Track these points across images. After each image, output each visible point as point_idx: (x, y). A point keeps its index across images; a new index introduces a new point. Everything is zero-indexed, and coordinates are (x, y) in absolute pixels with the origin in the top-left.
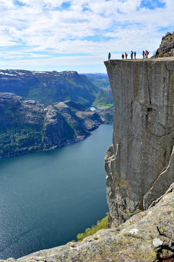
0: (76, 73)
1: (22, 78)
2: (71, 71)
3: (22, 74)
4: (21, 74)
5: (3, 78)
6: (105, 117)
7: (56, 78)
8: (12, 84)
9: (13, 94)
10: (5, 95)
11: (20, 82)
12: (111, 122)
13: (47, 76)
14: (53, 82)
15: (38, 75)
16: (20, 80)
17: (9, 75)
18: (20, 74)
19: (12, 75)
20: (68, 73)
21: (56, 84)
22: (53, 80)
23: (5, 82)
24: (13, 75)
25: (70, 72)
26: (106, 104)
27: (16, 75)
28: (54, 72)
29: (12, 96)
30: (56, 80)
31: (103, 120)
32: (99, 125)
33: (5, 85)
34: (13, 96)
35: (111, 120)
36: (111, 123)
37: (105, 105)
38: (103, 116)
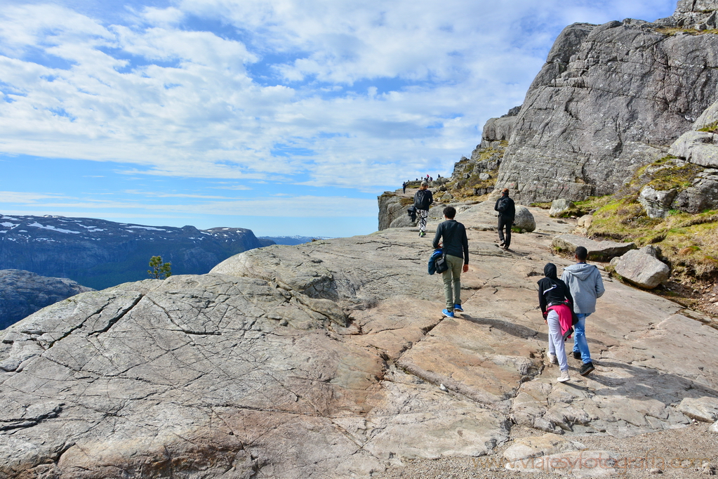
0: (250, 233)
1: (96, 242)
2: (236, 229)
3: (95, 230)
4: (93, 229)
5: (39, 240)
7: (193, 246)
8: (63, 257)
9: (73, 282)
10: (51, 284)
11: (88, 253)
13: (168, 238)
14: (184, 254)
15: (143, 236)
16: (88, 245)
17: (59, 230)
18: (92, 229)
19: (67, 231)
20: (226, 232)
21: (194, 260)
22: (185, 250)
23: (43, 248)
24: (70, 231)
25: (233, 231)
27: (78, 232)
28: (190, 230)
29: (71, 286)
30: (193, 251)
33: (42, 257)
34: (73, 286)
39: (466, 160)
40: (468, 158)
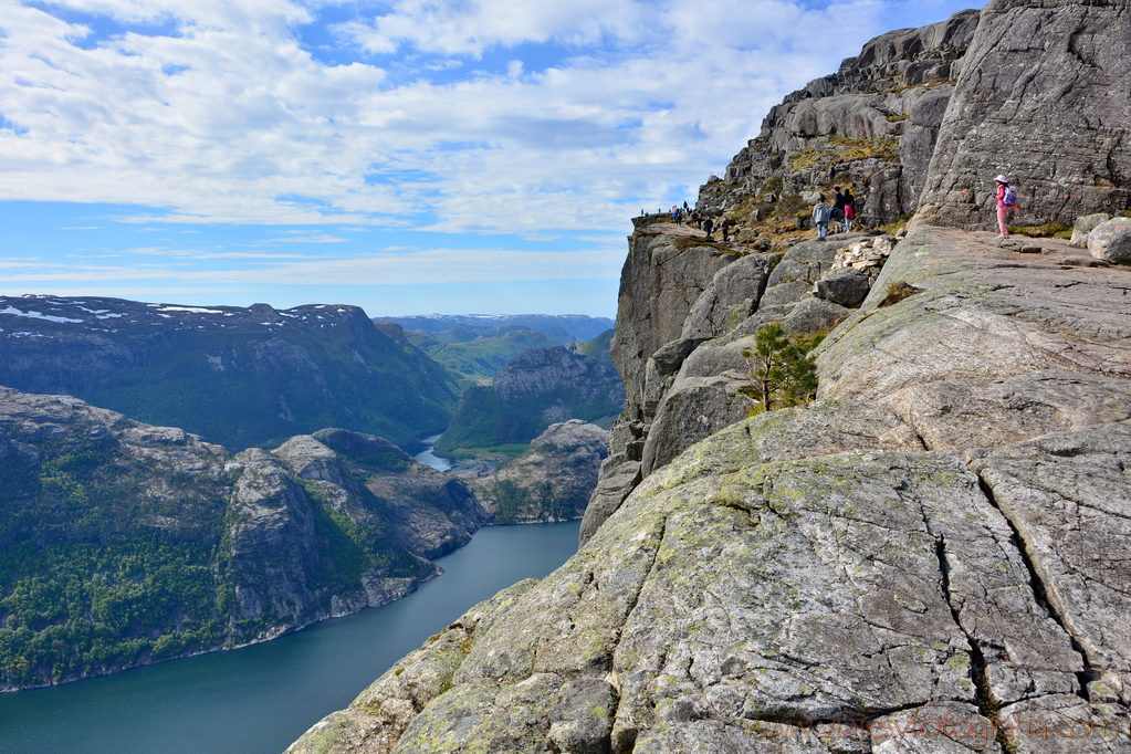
0: (359, 312)
1: (109, 335)
2: (337, 307)
3: (109, 316)
4: (104, 314)
5: (17, 335)
6: (494, 498)
7: (268, 336)
8: (59, 362)
9: (77, 400)
10: (42, 406)
11: (100, 352)
12: (523, 516)
13: (227, 325)
14: (255, 350)
15: (186, 323)
16: (98, 340)
17: (48, 318)
18: (102, 315)
19: (63, 320)
20: (321, 312)
21: (271, 358)
22: (256, 344)
23: (25, 348)
24: (67, 320)
25: (331, 309)
26: (496, 445)
27: (81, 321)
28: (261, 309)
29: (74, 407)
30: (269, 343)
31: (487, 510)
32: (472, 533)
33: (24, 363)
34: (78, 408)
35: (524, 508)
36: (524, 519)
37: (493, 448)
38: (485, 492)
39: (718, 180)
40: (720, 177)
